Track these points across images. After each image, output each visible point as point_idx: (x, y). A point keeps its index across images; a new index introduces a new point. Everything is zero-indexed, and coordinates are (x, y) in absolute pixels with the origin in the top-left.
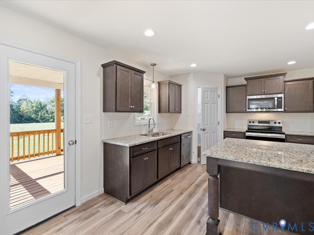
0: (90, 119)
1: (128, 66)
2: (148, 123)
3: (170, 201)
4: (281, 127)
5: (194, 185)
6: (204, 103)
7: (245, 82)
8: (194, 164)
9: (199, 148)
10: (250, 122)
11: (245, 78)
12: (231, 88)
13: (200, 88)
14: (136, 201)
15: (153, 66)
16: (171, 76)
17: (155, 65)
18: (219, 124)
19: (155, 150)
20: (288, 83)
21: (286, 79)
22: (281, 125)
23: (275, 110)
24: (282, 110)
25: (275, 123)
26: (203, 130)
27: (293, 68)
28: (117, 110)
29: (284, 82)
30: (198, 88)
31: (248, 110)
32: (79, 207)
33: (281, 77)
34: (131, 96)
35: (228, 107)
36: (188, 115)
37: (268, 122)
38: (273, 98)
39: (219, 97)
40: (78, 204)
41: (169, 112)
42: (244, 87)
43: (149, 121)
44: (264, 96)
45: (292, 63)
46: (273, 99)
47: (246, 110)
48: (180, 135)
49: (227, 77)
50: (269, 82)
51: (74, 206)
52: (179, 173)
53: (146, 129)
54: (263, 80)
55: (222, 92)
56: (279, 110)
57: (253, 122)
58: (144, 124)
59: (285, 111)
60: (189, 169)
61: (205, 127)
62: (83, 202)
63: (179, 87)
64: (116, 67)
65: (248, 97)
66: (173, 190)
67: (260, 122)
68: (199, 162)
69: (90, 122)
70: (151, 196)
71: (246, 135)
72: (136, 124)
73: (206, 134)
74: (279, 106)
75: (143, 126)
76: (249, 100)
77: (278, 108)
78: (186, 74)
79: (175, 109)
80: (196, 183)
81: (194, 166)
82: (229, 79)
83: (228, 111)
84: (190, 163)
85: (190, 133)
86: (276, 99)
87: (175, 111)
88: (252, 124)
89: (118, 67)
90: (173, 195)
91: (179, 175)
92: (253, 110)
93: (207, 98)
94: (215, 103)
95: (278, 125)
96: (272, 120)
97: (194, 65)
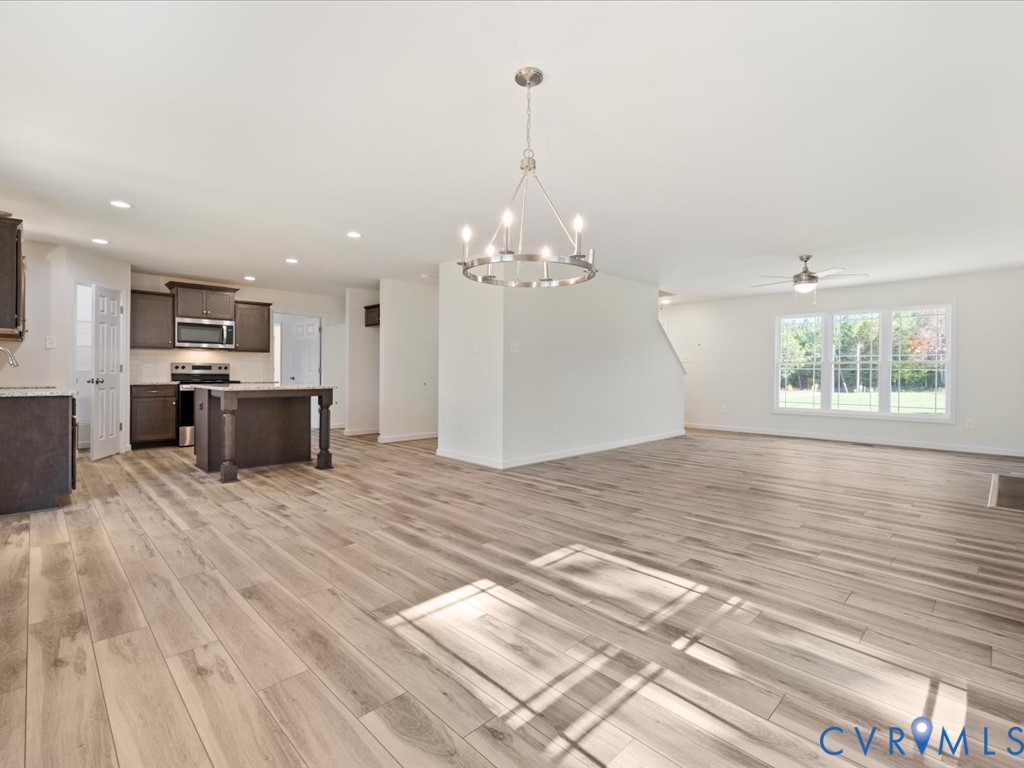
4: (229, 374)
6: (98, 321)
7: (167, 290)
10: (177, 367)
11: (167, 282)
12: (140, 296)
13: (91, 286)
18: (121, 370)
20: (240, 306)
21: (237, 298)
22: (228, 371)
23: (223, 346)
24: (232, 346)
25: (220, 368)
26: (97, 382)
29: (236, 302)
30: (79, 286)
31: (177, 344)
33: (230, 294)
35: (132, 335)
37: (208, 367)
39: (122, 312)
42: (170, 298)
44: (204, 321)
45: (250, 278)
46: (221, 327)
47: (173, 342)
50: (214, 297)
54: (204, 291)
55: (125, 301)
56: (228, 346)
57: (183, 367)
59: (236, 350)
61: (100, 376)
65: (178, 320)
67: (195, 367)
71: (181, 389)
73: (101, 392)
74: (229, 341)
76: (179, 324)
77: (227, 343)
82: (137, 275)
83: (134, 345)
86: (225, 328)
88: (180, 371)
92: (187, 345)
93: (103, 311)
94: (115, 322)
95: (223, 372)
96: (215, 364)
97: (100, 241)
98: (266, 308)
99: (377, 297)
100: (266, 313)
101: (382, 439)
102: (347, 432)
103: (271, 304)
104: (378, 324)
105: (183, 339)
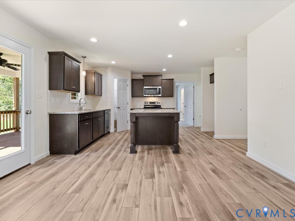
0: (40, 94)
1: (71, 57)
2: (79, 102)
3: (105, 149)
4: (160, 105)
5: (116, 141)
6: (119, 89)
7: (142, 78)
8: (112, 133)
9: (116, 122)
10: (145, 103)
11: (143, 75)
12: (134, 81)
13: (116, 78)
14: (81, 153)
15: (83, 58)
16: (94, 67)
17: (85, 57)
18: (128, 104)
19: (91, 119)
20: (163, 81)
21: (163, 78)
22: (160, 104)
23: (158, 95)
25: (158, 103)
26: (118, 108)
27: (166, 73)
28: (65, 89)
29: (162, 80)
31: (145, 95)
32: (33, 165)
33: (160, 77)
34: (73, 79)
35: (133, 93)
36: (107, 97)
37: (154, 103)
38: (157, 89)
39: (128, 86)
40: (33, 163)
41: (95, 94)
42: (142, 81)
43: (80, 100)
44: (152, 87)
45: (164, 70)
47: (143, 95)
48: (104, 111)
49: (133, 73)
50: (155, 79)
51: (30, 164)
52: (104, 138)
53: (77, 107)
54: (152, 77)
55: (129, 83)
58: (76, 102)
59: (162, 96)
60: (110, 136)
61: (120, 106)
62: (36, 161)
63: (100, 76)
64: (64, 56)
65: (145, 87)
66: (104, 145)
67: (150, 103)
68: (116, 131)
69: (40, 97)
70: (91, 149)
72: (71, 102)
73: (120, 111)
75: (75, 104)
76: (145, 89)
77: (159, 94)
78: (106, 67)
79: (98, 93)
80: (118, 139)
81: (113, 134)
82: (133, 75)
83: (133, 96)
84: (109, 133)
85: (110, 110)
86: (158, 89)
87: (98, 94)
88: (146, 104)
89: (66, 56)
90: (106, 146)
91: (104, 139)
92: (147, 95)
93: (121, 86)
94: (125, 89)
95: (159, 104)
96: (156, 102)
97: (113, 62)
98: (172, 80)
99: (213, 70)
100: (172, 82)
101: (216, 136)
102: (202, 130)
103: (174, 79)
104: (214, 82)
105: (146, 93)
